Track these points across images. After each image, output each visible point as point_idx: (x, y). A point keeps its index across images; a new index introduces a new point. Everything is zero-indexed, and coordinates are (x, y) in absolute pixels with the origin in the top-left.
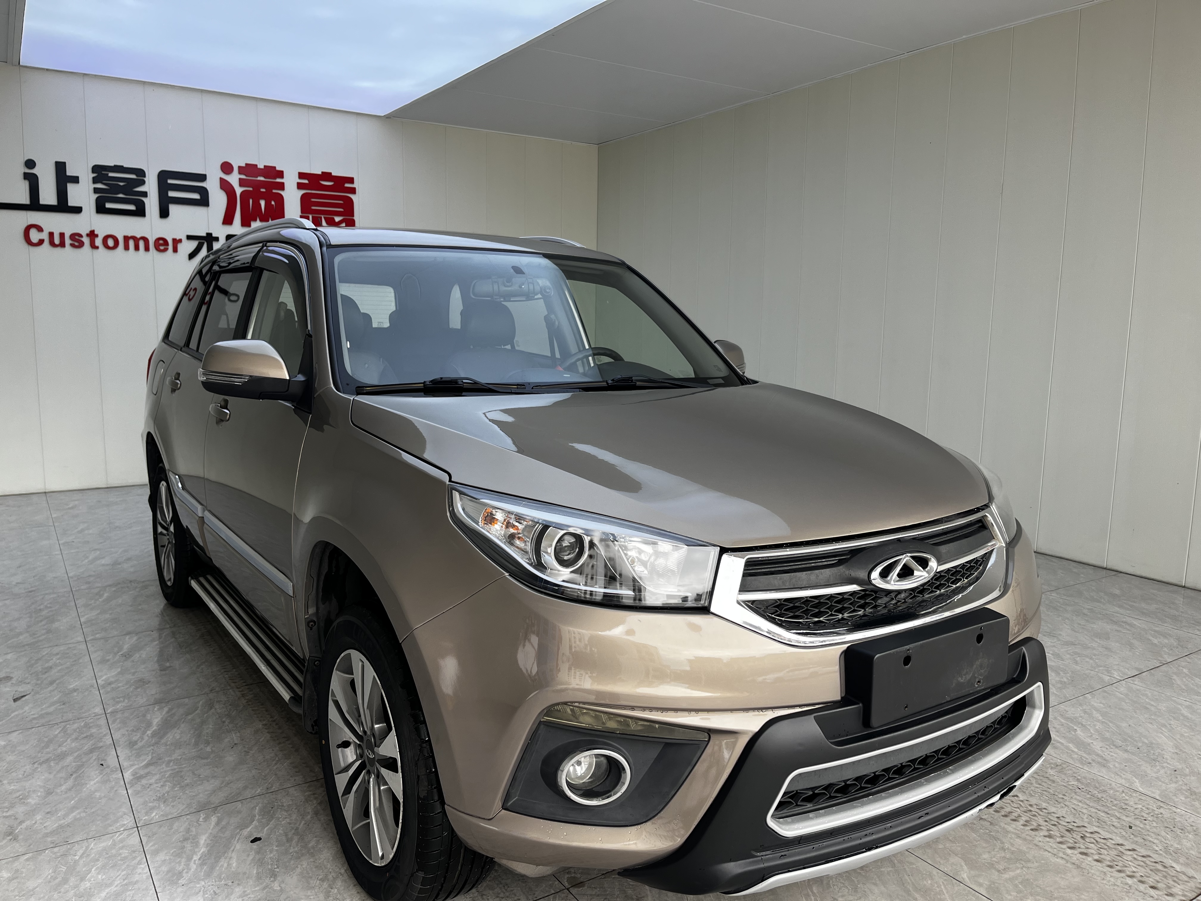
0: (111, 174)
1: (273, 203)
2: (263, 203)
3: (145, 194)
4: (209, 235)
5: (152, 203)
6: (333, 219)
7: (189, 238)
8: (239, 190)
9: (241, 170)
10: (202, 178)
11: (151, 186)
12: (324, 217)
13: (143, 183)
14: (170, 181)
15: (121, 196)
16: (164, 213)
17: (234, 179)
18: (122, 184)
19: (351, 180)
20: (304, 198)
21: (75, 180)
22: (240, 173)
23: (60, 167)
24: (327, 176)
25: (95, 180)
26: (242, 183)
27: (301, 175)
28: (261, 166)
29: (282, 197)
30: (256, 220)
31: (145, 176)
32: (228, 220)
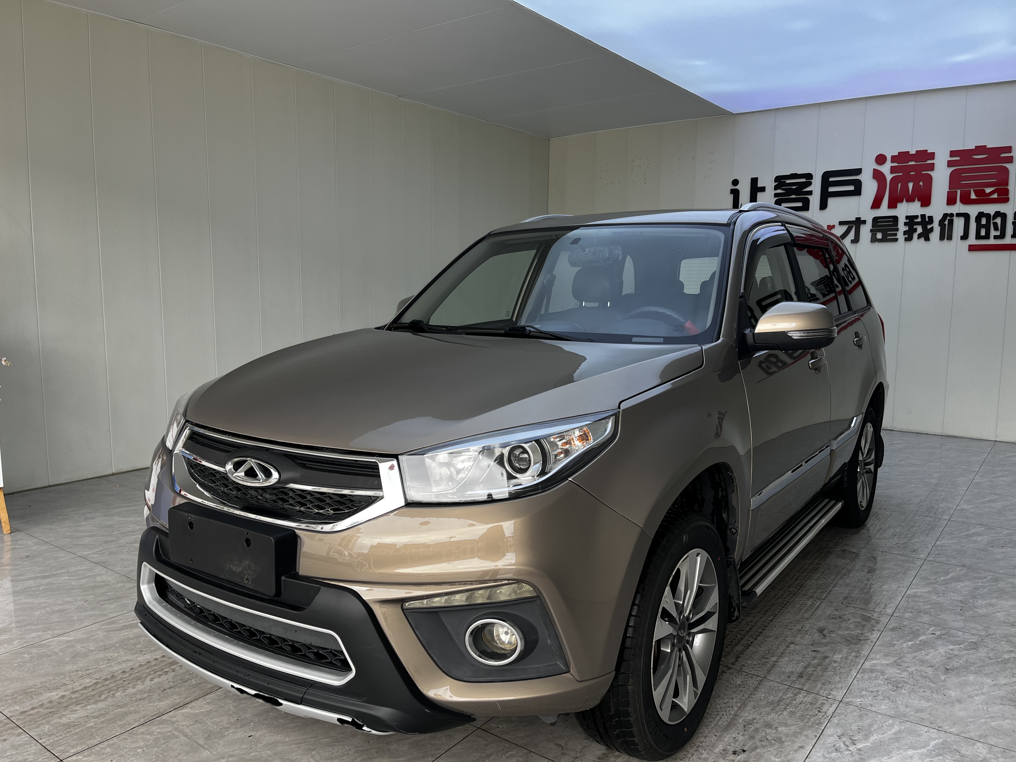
0: (788, 181)
1: (921, 183)
2: (911, 185)
3: (810, 193)
4: (858, 219)
5: (815, 200)
6: (984, 190)
7: (841, 223)
8: (889, 177)
9: (894, 159)
10: (858, 171)
11: (816, 187)
12: (974, 190)
13: (810, 184)
14: (831, 179)
15: (793, 196)
16: (823, 206)
17: (886, 169)
18: (794, 187)
19: (1009, 149)
20: (952, 175)
21: (763, 189)
22: (892, 162)
23: (754, 181)
24: (981, 149)
25: (776, 188)
26: (893, 170)
27: (953, 154)
28: (913, 152)
29: (930, 177)
30: (902, 201)
31: (812, 179)
32: (876, 204)
